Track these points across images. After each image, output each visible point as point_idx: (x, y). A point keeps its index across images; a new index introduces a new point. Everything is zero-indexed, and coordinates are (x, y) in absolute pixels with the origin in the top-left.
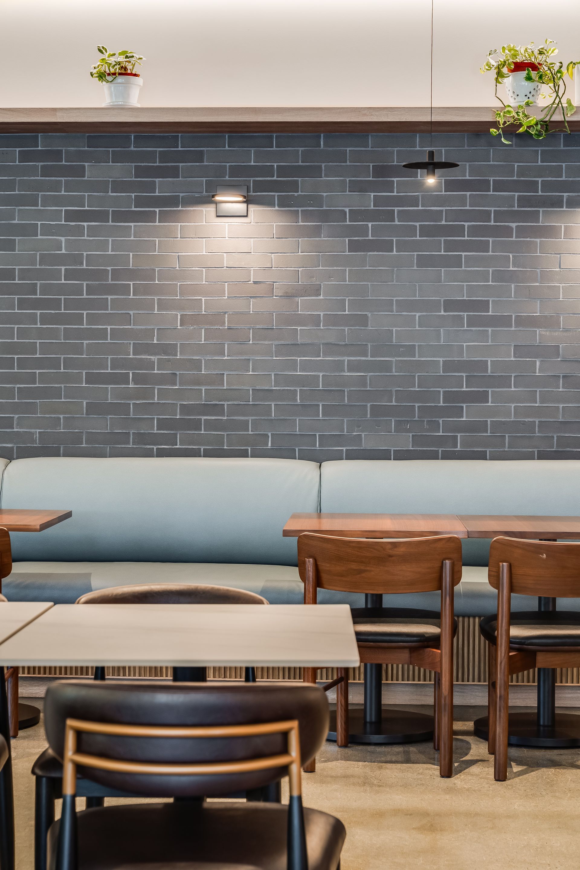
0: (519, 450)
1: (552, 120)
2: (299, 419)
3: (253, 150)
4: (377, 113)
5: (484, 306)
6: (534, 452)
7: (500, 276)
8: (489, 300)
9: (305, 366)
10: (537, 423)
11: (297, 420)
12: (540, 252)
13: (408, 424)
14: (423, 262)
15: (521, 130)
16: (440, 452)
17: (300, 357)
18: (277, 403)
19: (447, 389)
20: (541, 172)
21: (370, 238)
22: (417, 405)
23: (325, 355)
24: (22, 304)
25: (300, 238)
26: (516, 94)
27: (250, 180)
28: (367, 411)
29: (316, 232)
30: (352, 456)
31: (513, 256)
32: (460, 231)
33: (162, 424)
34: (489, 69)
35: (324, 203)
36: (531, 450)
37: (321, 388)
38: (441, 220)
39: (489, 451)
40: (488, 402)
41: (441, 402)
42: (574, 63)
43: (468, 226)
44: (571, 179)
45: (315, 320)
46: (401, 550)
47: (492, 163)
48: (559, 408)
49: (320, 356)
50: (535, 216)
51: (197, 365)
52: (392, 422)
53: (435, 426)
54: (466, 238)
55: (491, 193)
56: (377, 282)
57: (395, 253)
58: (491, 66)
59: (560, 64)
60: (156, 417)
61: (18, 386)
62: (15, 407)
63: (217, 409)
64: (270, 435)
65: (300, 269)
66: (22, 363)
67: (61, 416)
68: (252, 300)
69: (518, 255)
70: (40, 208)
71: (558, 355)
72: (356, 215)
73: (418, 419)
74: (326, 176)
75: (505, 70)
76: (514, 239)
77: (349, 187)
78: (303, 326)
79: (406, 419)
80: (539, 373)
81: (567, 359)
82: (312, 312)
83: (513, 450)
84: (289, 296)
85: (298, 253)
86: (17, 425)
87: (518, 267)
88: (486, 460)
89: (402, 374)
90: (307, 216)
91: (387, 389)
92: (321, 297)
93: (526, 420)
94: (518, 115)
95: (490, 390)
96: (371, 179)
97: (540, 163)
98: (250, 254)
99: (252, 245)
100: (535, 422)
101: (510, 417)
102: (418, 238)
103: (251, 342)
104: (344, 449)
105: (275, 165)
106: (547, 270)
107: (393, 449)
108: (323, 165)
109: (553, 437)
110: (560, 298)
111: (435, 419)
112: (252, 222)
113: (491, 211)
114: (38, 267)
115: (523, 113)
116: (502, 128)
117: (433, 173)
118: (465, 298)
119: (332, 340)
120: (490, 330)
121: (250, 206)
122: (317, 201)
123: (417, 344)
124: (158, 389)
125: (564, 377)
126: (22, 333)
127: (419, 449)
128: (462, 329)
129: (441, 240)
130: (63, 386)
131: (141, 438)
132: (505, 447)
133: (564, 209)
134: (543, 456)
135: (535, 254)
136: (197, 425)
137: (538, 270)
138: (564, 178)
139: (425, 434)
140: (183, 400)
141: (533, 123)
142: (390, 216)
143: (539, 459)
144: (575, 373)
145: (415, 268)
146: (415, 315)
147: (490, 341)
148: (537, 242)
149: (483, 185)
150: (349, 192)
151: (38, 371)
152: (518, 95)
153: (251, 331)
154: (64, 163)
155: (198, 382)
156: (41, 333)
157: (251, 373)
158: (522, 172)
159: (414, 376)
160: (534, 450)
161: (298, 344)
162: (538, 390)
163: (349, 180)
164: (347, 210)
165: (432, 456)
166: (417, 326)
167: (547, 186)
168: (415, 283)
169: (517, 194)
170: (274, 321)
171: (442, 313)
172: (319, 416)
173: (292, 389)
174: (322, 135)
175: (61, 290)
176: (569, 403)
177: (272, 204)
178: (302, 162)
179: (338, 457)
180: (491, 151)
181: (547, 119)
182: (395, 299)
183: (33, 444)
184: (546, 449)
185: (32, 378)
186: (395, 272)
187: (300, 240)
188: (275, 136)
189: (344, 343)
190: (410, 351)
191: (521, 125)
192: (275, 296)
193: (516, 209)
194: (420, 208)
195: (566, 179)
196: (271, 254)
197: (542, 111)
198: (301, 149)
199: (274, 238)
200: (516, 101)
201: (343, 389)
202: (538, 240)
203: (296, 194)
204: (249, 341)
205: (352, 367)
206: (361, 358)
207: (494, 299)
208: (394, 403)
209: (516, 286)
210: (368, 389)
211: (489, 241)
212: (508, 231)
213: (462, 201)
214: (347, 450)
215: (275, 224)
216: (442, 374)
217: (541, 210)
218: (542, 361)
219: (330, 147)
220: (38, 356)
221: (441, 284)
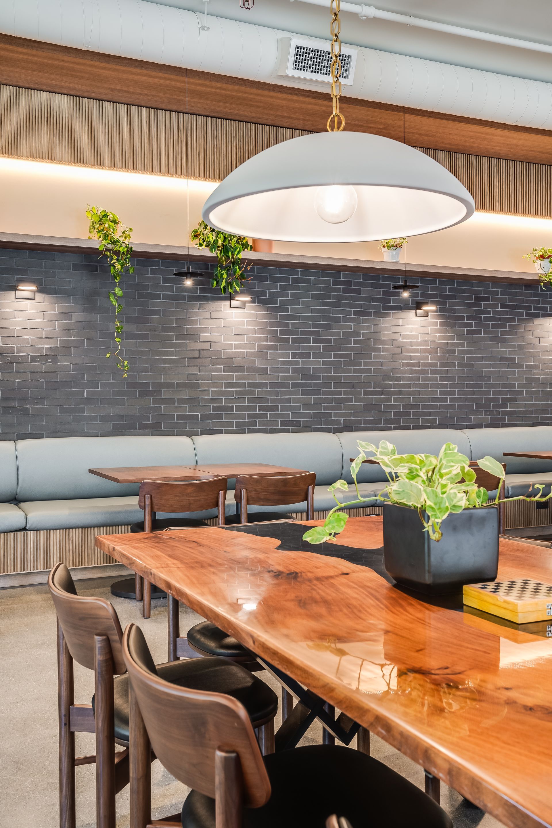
7: (519, 347)
9: (451, 386)
12: (533, 337)
13: (489, 412)
14: (493, 339)
20: (532, 302)
21: (474, 328)
23: (458, 381)
24: (335, 356)
25: (448, 327)
27: (429, 300)
28: (474, 406)
29: (453, 325)
31: (524, 338)
32: (506, 326)
33: (395, 414)
35: (457, 312)
38: (499, 322)
39: (517, 423)
44: (543, 306)
47: (516, 297)
49: (456, 382)
50: (531, 321)
51: (408, 386)
54: (507, 330)
56: (477, 348)
57: (483, 335)
60: (392, 411)
61: (334, 397)
62: (333, 408)
63: (417, 407)
64: (438, 418)
65: (448, 342)
66: (336, 385)
67: (353, 412)
68: (429, 356)
70: (342, 308)
72: (468, 318)
73: (492, 410)
76: (524, 330)
79: (488, 410)
84: (444, 354)
85: (447, 334)
86: (334, 416)
87: (525, 343)
88: (516, 427)
90: (451, 318)
97: (533, 298)
98: (429, 334)
99: (430, 330)
101: (524, 408)
102: (491, 329)
103: (430, 375)
104: (466, 424)
105: (438, 293)
106: (535, 344)
107: (483, 423)
109: (539, 417)
110: (540, 357)
112: (430, 319)
113: (516, 318)
114: (341, 338)
118: (507, 356)
122: (454, 311)
123: (491, 376)
124: (393, 397)
126: (335, 370)
127: (492, 423)
129: (499, 330)
130: (353, 396)
131: (387, 421)
132: (522, 421)
133: (541, 318)
134: (536, 425)
136: (408, 414)
138: (540, 305)
140: (403, 403)
143: (534, 426)
144: (545, 389)
145: (490, 342)
146: (490, 363)
148: (532, 332)
149: (513, 307)
151: (342, 389)
153: (430, 370)
154: (352, 287)
155: (410, 393)
156: (344, 371)
158: (527, 301)
160: (533, 422)
164: (465, 315)
165: (498, 426)
166: (491, 368)
167: (535, 308)
168: (490, 349)
170: (439, 366)
171: (500, 363)
172: (456, 409)
173: (446, 397)
174: (455, 281)
175: (352, 349)
176: (544, 402)
177: (437, 312)
178: (449, 293)
182: (483, 356)
183: (341, 425)
184: (536, 421)
185: (340, 393)
186: (483, 344)
188: (438, 280)
190: (489, 379)
192: (439, 354)
193: (525, 317)
196: (437, 334)
198: (448, 286)
199: (438, 327)
203: (446, 307)
205: (469, 386)
208: (483, 403)
209: (525, 351)
211: (515, 331)
212: (521, 327)
214: (468, 424)
215: (439, 321)
217: (533, 318)
218: (535, 383)
219: (458, 286)
220: (342, 382)
221: (499, 350)
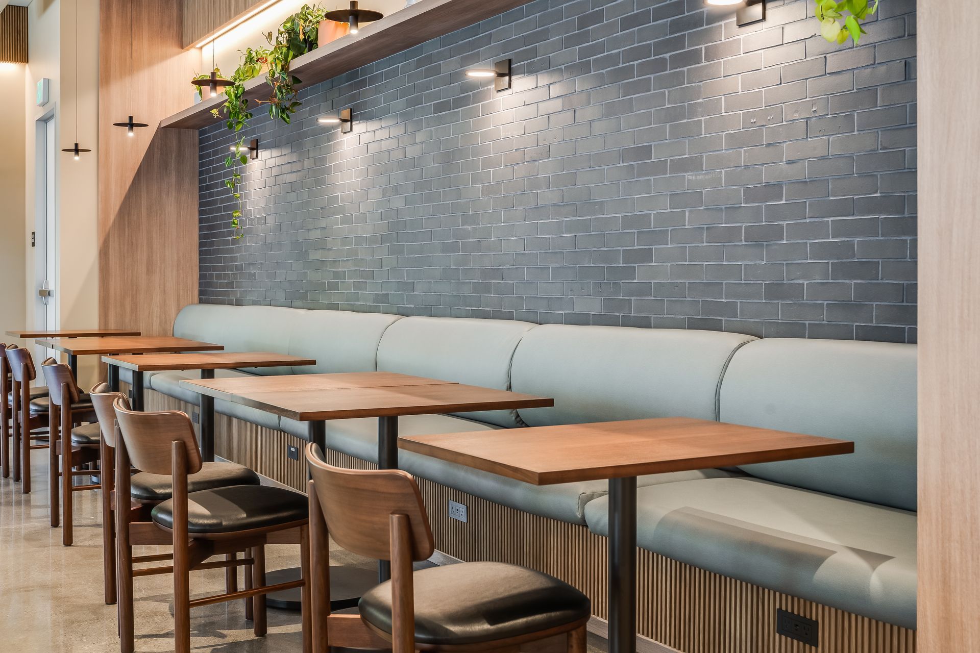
0: (673, 317)
2: (539, 283)
5: (649, 152)
6: (685, 319)
7: (659, 117)
8: (652, 145)
9: (542, 229)
10: (686, 285)
12: (687, 82)
14: (609, 111)
16: (621, 317)
17: (539, 220)
18: (527, 267)
19: (625, 248)
22: (605, 266)
23: (553, 217)
27: (513, 53)
31: (668, 92)
32: (631, 72)
33: (474, 288)
36: (682, 317)
37: (550, 251)
38: (619, 63)
39: (653, 318)
40: (652, 262)
41: (621, 262)
43: (637, 65)
45: (547, 182)
48: (703, 267)
49: (550, 219)
50: (682, 42)
51: (489, 232)
52: (591, 285)
53: (618, 289)
54: (636, 79)
55: (651, 24)
60: (471, 281)
63: (499, 273)
65: (539, 133)
67: (433, 282)
68: (515, 167)
69: (672, 89)
70: (423, 105)
71: (702, 203)
74: (552, 37)
76: (668, 72)
77: (564, 44)
78: (541, 189)
80: (688, 225)
81: (709, 207)
82: (546, 175)
84: (533, 160)
85: (538, 116)
87: (671, 104)
88: (651, 328)
89: (596, 233)
91: (588, 250)
92: (551, 159)
93: (679, 281)
95: (653, 248)
96: (576, 32)
98: (513, 123)
99: (514, 115)
101: (667, 279)
104: (564, 313)
105: (525, 35)
106: (692, 102)
107: (591, 314)
108: (550, 27)
109: (699, 302)
110: (702, 135)
111: (617, 282)
112: (513, 93)
113: (651, 44)
119: (557, 201)
120: (652, 178)
121: (511, 78)
123: (605, 200)
124: (472, 256)
125: (706, 229)
127: (607, 314)
128: (635, 180)
130: (433, 255)
131: (465, 301)
132: (664, 313)
135: (683, 86)
136: (489, 288)
137: (686, 104)
139: (611, 298)
140: (483, 266)
142: (588, 67)
147: (652, 191)
148: (684, 71)
149: (646, 17)
150: (564, 49)
151: (423, 243)
153: (515, 197)
154: (432, 64)
155: (490, 248)
157: (514, 238)
159: (604, 235)
160: (686, 317)
161: (539, 207)
162: (687, 246)
163: (565, 37)
165: (616, 322)
166: (605, 180)
169: (669, 20)
171: (622, 164)
173: (535, 252)
176: (710, 260)
178: (538, 28)
184: (694, 317)
187: (539, 103)
189: (563, 204)
190: (601, 207)
192: (527, 162)
193: (668, 37)
198: (538, 14)
199: (525, 105)
201: (563, 251)
202: (685, 69)
203: (536, 60)
205: (568, 228)
206: (573, 218)
207: (654, 143)
208: (592, 265)
210: (578, 250)
211: (651, 78)
212: (663, 64)
213: (632, 38)
216: (620, 231)
217: (687, 33)
218: (690, 211)
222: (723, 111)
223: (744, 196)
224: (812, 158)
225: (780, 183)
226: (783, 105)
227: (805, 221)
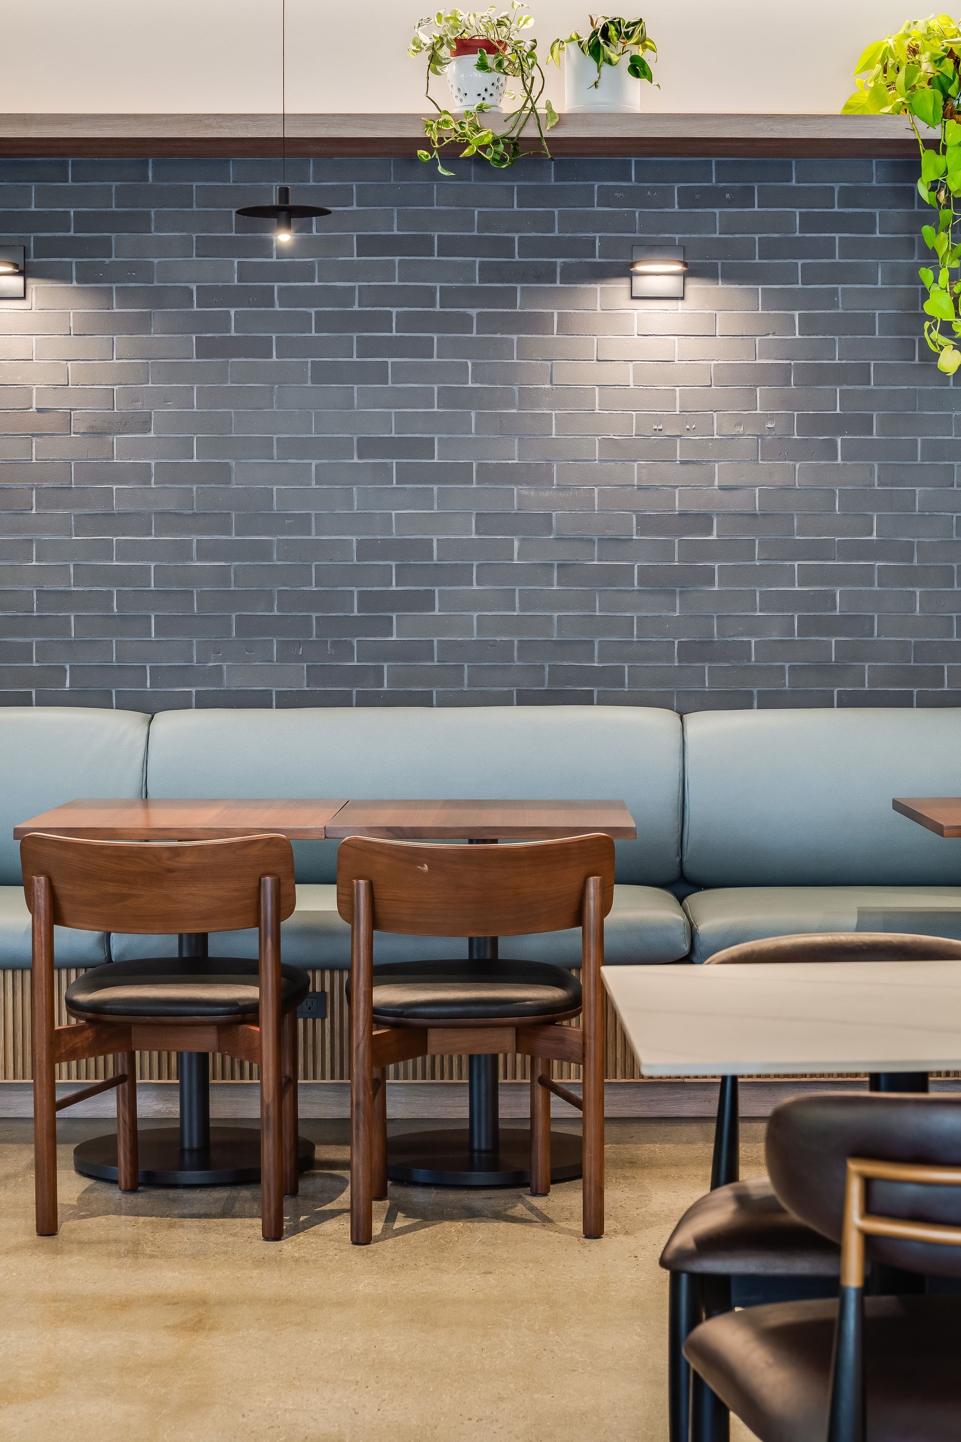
0: (485, 689)
1: (521, 135)
2: (117, 641)
3: (33, 185)
4: (230, 124)
5: (426, 447)
6: (512, 692)
7: (450, 398)
8: (433, 439)
9: (125, 551)
10: (516, 643)
11: (114, 642)
12: (517, 357)
13: (300, 648)
14: (322, 374)
15: (467, 152)
16: (354, 693)
17: (117, 536)
18: (78, 614)
19: (365, 589)
20: (517, 222)
21: (233, 334)
22: (314, 615)
23: (158, 532)
25: (115, 335)
26: (463, 92)
27: (30, 237)
28: (231, 626)
29: (141, 324)
30: (205, 702)
31: (473, 364)
32: (384, 321)
34: (419, 49)
35: (155, 275)
36: (506, 689)
37: (153, 588)
38: (351, 304)
39: (437, 692)
40: (433, 610)
41: (356, 610)
42: (561, 41)
43: (398, 314)
44: (568, 235)
45: (142, 474)
46: (188, 860)
47: (435, 207)
48: (553, 619)
49: (150, 534)
50: (508, 298)
52: (272, 644)
53: (345, 650)
54: (394, 334)
55: (436, 258)
56: (245, 409)
57: (274, 359)
58: (422, 46)
59: (533, 43)
64: (68, 667)
65: (116, 388)
68: (34, 440)
69: (482, 361)
71: (550, 530)
72: (208, 295)
73: (316, 639)
74: (158, 229)
75: (444, 52)
76: (474, 335)
77: (197, 248)
78: (121, 484)
79: (297, 639)
80: (519, 559)
81: (565, 537)
82: (135, 460)
83: (476, 689)
84: (97, 432)
85: (113, 359)
87: (481, 383)
88: (432, 706)
89: (289, 563)
90: (127, 296)
91: (264, 589)
92: (152, 435)
93: (498, 639)
94: (462, 128)
95: (437, 589)
96: (233, 234)
97: (516, 208)
98: (31, 361)
99: (34, 348)
100: (512, 642)
101: (472, 636)
102: (314, 334)
103: (34, 511)
104: (194, 690)
105: (72, 211)
106: (530, 387)
107: (274, 689)
108: (153, 211)
109: (543, 667)
110: (552, 435)
111: (345, 639)
112: (33, 308)
113: (435, 288)
115: (471, 124)
116: (438, 149)
117: (288, 225)
118: (393, 435)
119: (171, 507)
120: (435, 487)
121: (29, 281)
122: (144, 271)
123: (313, 512)
125: (559, 566)
127: (318, 689)
128: (389, 486)
129: (352, 338)
132: (462, 685)
133: (558, 284)
134: (527, 699)
135: (510, 361)
137: (516, 388)
138: (556, 234)
139: (328, 664)
141: (487, 140)
142: (266, 297)
143: (520, 703)
144: (577, 560)
145: (309, 384)
146: (310, 464)
147: (436, 506)
148: (512, 340)
149: (422, 245)
150: (197, 256)
152: (466, 94)
153: (34, 492)
157: (34, 563)
158: (487, 222)
159: (310, 567)
160: (512, 689)
161: (113, 514)
162: (517, 588)
163: (197, 237)
164: (194, 287)
165: (342, 701)
166: (314, 482)
167: (528, 246)
168: (310, 410)
169: (478, 260)
170: (73, 476)
171: (356, 460)
172: (150, 636)
173: (104, 589)
174: (150, 161)
176: (569, 609)
177: (67, 278)
178: (117, 207)
179: (181, 703)
180: (435, 187)
181: (514, 134)
182: (275, 436)
184: (532, 687)
186: (275, 390)
187: (115, 337)
188: (70, 162)
189: (190, 512)
190: (302, 523)
191: (467, 144)
192: (74, 433)
193: (477, 284)
194: (316, 283)
195: (561, 235)
196: (66, 362)
197: (505, 121)
198: (114, 184)
199: (70, 334)
200: (464, 103)
201: (191, 589)
202: (515, 337)
203: (107, 260)
204: (32, 509)
205: (205, 551)
206: (220, 536)
207: (442, 436)
208: (276, 613)
209: (477, 414)
210: (233, 588)
211: (432, 338)
212: (464, 323)
213: (387, 271)
214: (198, 692)
215: (72, 312)
216: (355, 562)
217: (519, 286)
218: (523, 539)
219: (164, 181)
221: (352, 411)
222: (597, 407)
223: (637, 525)
224: (766, 486)
225: (709, 512)
226: (715, 415)
227: (753, 563)
